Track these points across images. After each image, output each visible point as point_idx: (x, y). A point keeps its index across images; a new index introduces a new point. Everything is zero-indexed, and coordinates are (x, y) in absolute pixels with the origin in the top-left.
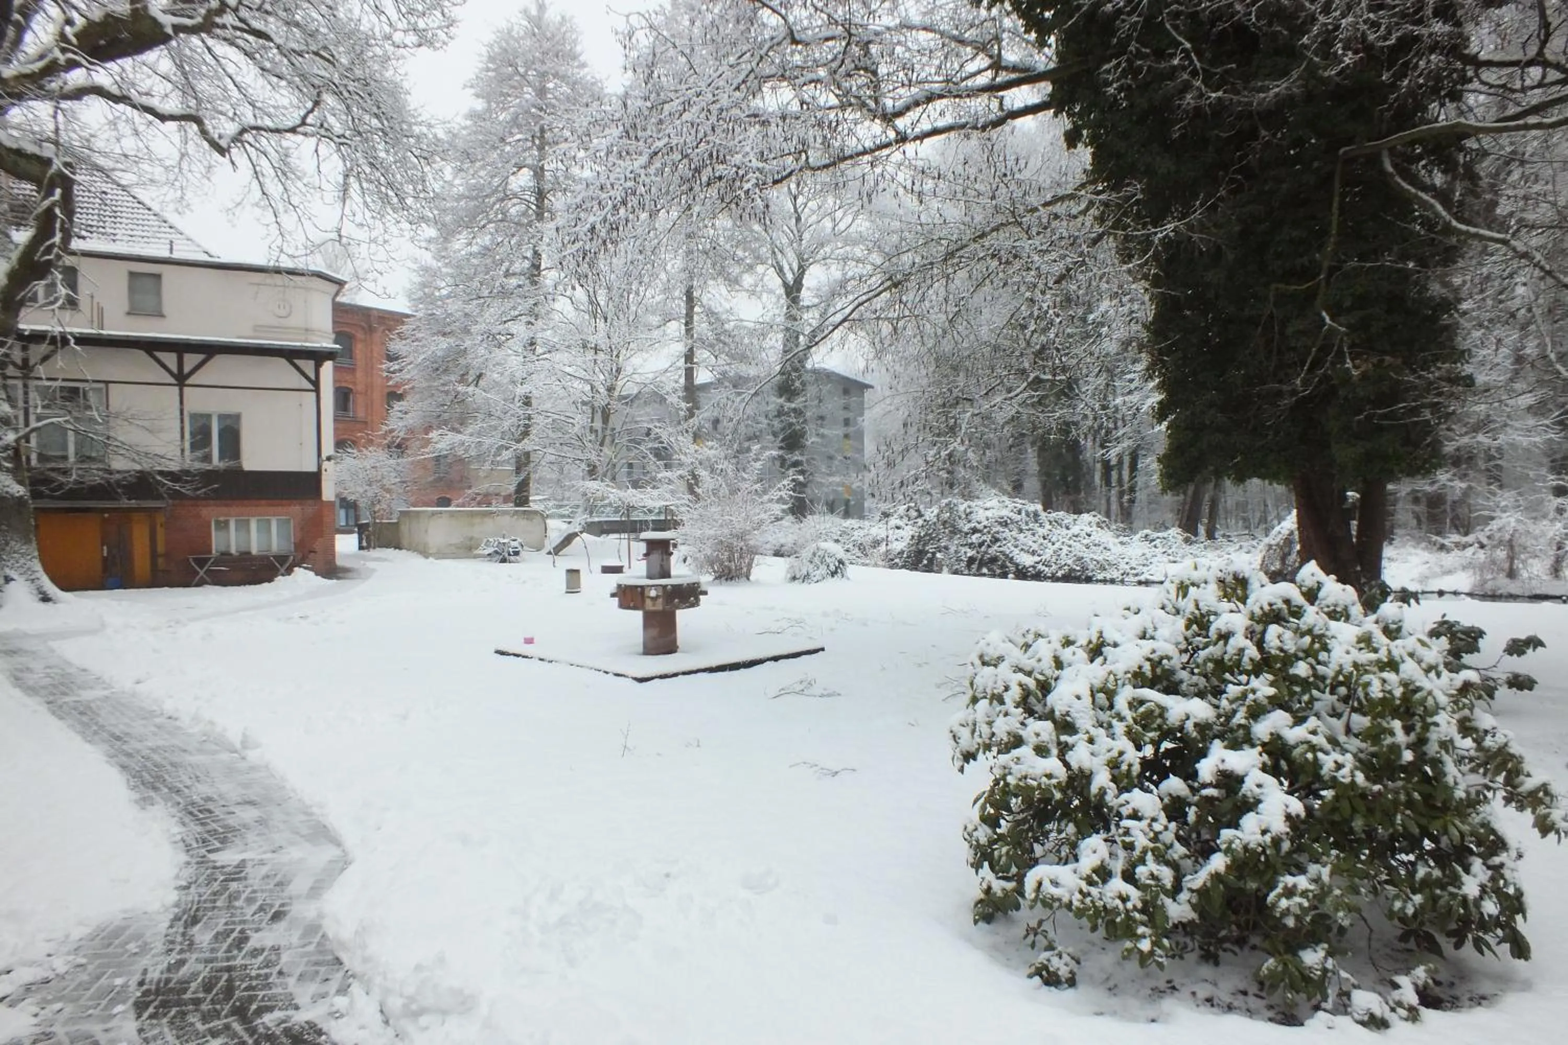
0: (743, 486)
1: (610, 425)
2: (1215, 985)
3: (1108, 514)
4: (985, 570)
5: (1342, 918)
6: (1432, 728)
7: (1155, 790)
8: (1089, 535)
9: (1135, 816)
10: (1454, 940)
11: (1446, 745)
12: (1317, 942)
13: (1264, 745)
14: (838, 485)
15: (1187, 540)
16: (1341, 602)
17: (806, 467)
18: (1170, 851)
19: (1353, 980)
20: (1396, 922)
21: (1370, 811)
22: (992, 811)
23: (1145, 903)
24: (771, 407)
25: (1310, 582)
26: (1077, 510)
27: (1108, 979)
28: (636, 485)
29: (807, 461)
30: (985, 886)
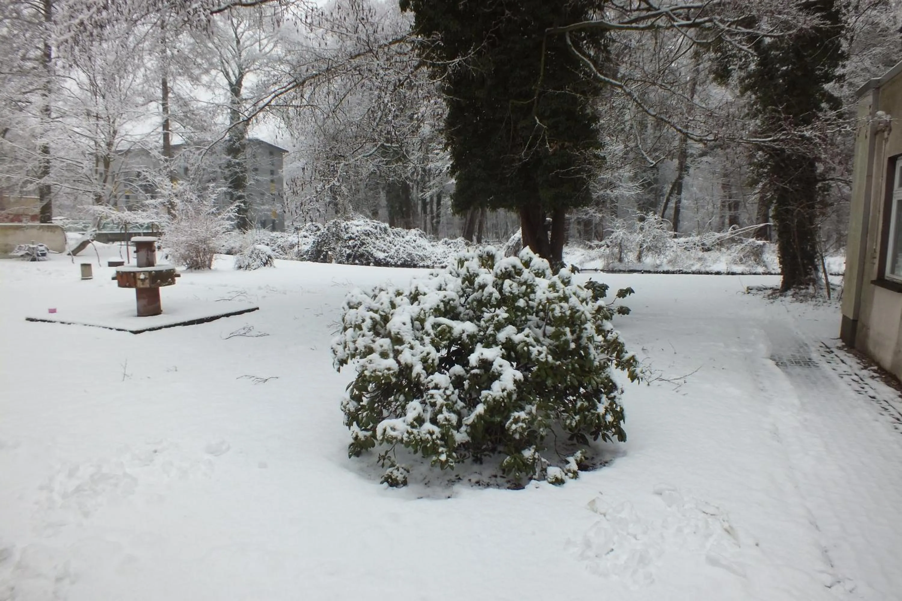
0: (205, 209)
1: (110, 169)
2: (481, 474)
3: (425, 230)
4: (357, 261)
5: (542, 431)
6: (584, 331)
7: (447, 373)
8: (415, 241)
9: (436, 387)
10: (593, 436)
11: (590, 339)
12: (530, 445)
13: (503, 344)
14: (268, 210)
15: (467, 244)
16: (541, 268)
17: (247, 199)
18: (455, 405)
19: (547, 462)
20: (567, 431)
21: (555, 375)
22: (357, 393)
23: (443, 435)
24: (223, 161)
25: (526, 258)
26: (408, 226)
27: (425, 478)
28: (130, 209)
29: (247, 195)
30: (354, 435)
